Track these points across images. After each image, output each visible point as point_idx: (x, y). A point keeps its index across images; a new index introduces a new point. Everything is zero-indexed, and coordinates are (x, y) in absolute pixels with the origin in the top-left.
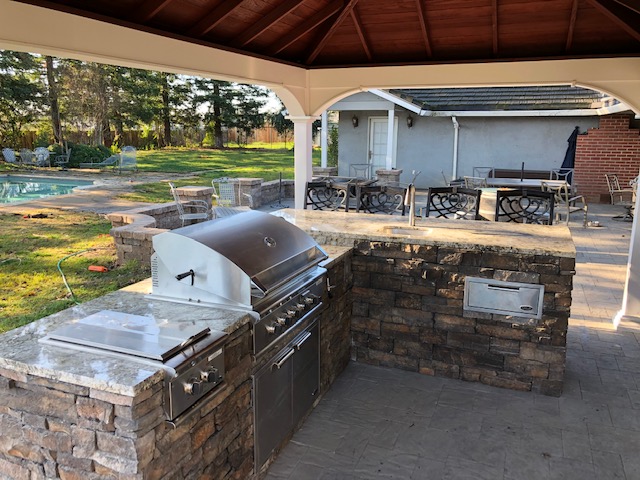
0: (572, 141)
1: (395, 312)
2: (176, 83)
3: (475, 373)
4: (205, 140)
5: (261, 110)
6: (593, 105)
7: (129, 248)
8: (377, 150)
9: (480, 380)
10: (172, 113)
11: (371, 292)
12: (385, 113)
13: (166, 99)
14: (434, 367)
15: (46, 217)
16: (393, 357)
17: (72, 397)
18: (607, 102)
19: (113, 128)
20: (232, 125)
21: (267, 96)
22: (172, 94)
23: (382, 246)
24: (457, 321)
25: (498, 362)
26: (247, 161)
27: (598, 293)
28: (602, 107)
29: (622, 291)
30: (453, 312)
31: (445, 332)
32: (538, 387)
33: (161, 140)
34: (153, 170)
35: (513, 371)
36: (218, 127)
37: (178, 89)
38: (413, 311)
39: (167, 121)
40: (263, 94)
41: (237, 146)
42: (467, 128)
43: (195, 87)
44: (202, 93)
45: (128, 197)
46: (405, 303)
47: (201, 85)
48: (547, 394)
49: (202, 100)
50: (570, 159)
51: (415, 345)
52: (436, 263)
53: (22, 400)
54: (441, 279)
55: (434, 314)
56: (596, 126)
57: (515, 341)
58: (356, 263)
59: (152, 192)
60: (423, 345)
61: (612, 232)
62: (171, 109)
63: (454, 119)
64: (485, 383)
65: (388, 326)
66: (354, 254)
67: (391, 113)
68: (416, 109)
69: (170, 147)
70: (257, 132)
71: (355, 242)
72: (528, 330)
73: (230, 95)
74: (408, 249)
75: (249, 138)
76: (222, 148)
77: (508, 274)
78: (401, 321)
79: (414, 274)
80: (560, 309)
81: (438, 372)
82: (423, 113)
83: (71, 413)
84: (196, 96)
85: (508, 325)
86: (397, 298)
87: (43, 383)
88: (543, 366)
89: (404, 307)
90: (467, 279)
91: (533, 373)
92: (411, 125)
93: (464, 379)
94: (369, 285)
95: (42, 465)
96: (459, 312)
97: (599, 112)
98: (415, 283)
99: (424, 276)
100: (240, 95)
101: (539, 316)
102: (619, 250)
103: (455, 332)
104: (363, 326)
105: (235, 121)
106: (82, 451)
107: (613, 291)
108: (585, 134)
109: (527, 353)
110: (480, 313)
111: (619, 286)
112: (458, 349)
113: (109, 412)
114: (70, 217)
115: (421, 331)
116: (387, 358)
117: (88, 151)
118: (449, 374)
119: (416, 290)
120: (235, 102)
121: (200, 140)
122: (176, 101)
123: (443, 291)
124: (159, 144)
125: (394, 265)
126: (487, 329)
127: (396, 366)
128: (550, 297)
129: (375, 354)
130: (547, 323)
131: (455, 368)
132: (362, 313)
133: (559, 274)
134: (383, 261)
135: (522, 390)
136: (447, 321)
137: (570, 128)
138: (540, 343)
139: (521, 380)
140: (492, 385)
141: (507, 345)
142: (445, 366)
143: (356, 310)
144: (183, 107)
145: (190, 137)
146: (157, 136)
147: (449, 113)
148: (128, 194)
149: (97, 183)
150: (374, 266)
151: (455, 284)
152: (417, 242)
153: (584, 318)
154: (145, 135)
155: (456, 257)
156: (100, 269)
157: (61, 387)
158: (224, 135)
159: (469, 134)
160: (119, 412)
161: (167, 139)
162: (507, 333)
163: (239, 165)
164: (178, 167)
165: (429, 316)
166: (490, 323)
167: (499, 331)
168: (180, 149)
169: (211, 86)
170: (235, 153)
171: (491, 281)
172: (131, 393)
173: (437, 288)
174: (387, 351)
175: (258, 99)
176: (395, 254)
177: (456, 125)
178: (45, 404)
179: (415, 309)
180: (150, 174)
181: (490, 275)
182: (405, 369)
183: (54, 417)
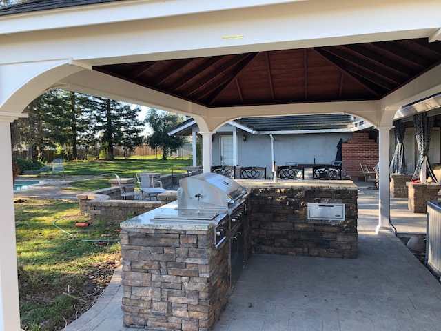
0: (339, 147)
1: (274, 224)
2: (80, 117)
3: (316, 252)
4: (101, 155)
5: (140, 135)
6: (349, 126)
7: (99, 212)
8: (225, 155)
9: (319, 255)
10: (78, 138)
11: (261, 215)
12: (231, 133)
13: (74, 128)
14: (295, 251)
15: (23, 201)
16: (274, 248)
17: (178, 235)
18: (356, 124)
19: (38, 148)
20: (120, 145)
21: (143, 125)
22: (77, 124)
23: (265, 191)
24: (305, 226)
25: (326, 244)
26: (134, 167)
27: (366, 221)
28: (353, 128)
29: (378, 220)
30: (303, 221)
31: (300, 232)
32: (347, 255)
33: (70, 156)
34: (74, 174)
35: (334, 248)
36: (110, 146)
37: (82, 122)
38: (283, 223)
39: (75, 143)
40: (141, 124)
41: (124, 158)
42: (279, 141)
43: (94, 120)
44: (100, 124)
45: (70, 189)
46: (278, 219)
47: (99, 119)
48: (351, 258)
49: (99, 128)
50: (339, 156)
51: (285, 240)
52: (293, 198)
53: (150, 242)
54: (296, 205)
55: (293, 223)
56: (351, 137)
57: (334, 232)
58: (252, 200)
59: (84, 186)
60: (289, 239)
61: (368, 195)
62: (77, 135)
63: (271, 136)
64: (321, 257)
65: (271, 232)
66: (251, 195)
67: (235, 133)
68: (250, 130)
69: (77, 160)
70: (137, 148)
71: (252, 190)
72: (340, 227)
73: (119, 125)
74: (279, 191)
75: (131, 153)
76: (113, 160)
77: (328, 200)
78: (277, 228)
79: (283, 204)
80: (353, 214)
81: (298, 254)
82: (254, 132)
83: (176, 243)
84: (96, 126)
85: (330, 225)
86: (274, 216)
87: (163, 232)
88: (347, 244)
89: (278, 221)
90: (308, 204)
91: (344, 248)
92: (245, 140)
93: (311, 256)
94: (260, 211)
95: (159, 270)
96: (306, 221)
97: (353, 130)
98: (283, 208)
99: (287, 204)
100: (125, 125)
101: (344, 219)
102: (373, 203)
103: (304, 231)
104: (257, 233)
105: (122, 142)
106: (180, 259)
107: (374, 220)
108: (346, 142)
109: (340, 238)
110: (316, 220)
111: (376, 218)
112: (307, 240)
113: (195, 239)
114: (39, 201)
115: (287, 233)
116: (271, 249)
117: (26, 163)
118: (303, 254)
119: (284, 212)
120: (122, 129)
121: (97, 155)
122: (81, 130)
123: (297, 211)
124: (69, 158)
125: (272, 200)
126: (320, 228)
127: (276, 253)
128: (348, 210)
129: (264, 248)
130: (348, 222)
131: (306, 250)
132: (257, 227)
133: (351, 198)
134: (266, 199)
135: (339, 257)
136: (300, 226)
137: (337, 140)
138: (346, 232)
139: (338, 252)
140: (325, 257)
141: (330, 235)
142: (301, 249)
143: (253, 226)
144: (85, 134)
145: (90, 153)
146: (67, 153)
147: (268, 133)
148: (69, 188)
149: (42, 182)
150: (262, 201)
151: (303, 207)
152: (283, 187)
153: (361, 231)
154: (59, 152)
155: (302, 193)
156: (83, 224)
157: (173, 232)
158: (114, 151)
159: (280, 144)
160: (200, 238)
161: (75, 155)
162: (330, 229)
163: (130, 169)
164: (90, 172)
165: (291, 224)
166: (321, 224)
167: (326, 229)
168: (84, 161)
169: (106, 120)
170: (124, 162)
171: (320, 204)
172: (207, 229)
173: (294, 210)
174: (271, 245)
175: (138, 127)
176: (272, 194)
177: (272, 139)
178: (163, 241)
179: (284, 221)
180: (73, 176)
181: (319, 201)
182: (281, 254)
183: (167, 246)
